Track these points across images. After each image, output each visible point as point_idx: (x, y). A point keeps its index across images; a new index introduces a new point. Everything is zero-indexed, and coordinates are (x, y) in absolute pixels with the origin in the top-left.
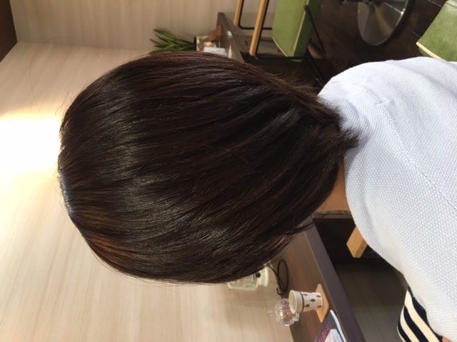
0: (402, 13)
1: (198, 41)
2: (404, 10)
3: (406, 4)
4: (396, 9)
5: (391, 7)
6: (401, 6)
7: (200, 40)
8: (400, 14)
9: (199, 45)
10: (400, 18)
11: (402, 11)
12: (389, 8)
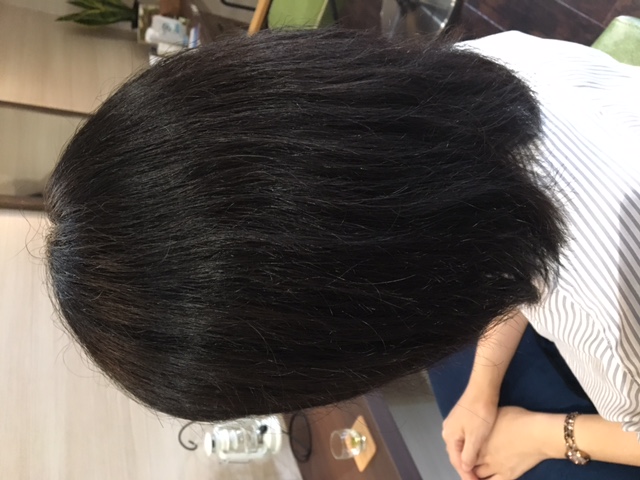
0: (443, 25)
1: (141, 12)
2: (446, 21)
3: (450, 13)
4: (436, 19)
5: (429, 13)
6: (442, 14)
7: (145, 10)
8: (438, 26)
9: (143, 18)
10: (439, 32)
11: (442, 21)
12: (426, 14)
